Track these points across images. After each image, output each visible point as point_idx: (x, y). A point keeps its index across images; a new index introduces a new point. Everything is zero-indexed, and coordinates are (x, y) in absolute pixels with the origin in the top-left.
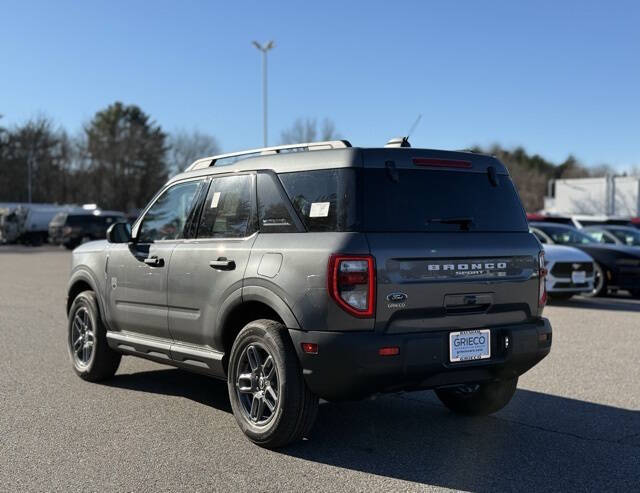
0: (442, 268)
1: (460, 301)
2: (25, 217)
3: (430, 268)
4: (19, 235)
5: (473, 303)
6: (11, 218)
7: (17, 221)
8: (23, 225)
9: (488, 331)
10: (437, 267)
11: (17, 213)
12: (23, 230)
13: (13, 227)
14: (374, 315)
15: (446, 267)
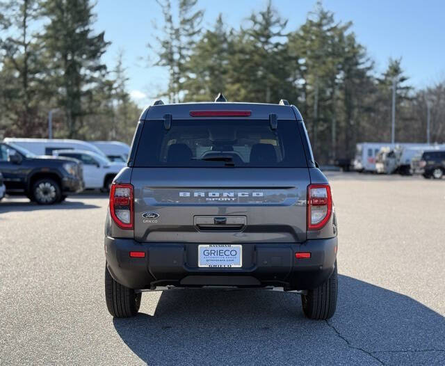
0: (192, 195)
1: (210, 221)
2: (401, 154)
3: (181, 194)
4: (396, 167)
5: (224, 223)
6: (391, 154)
7: (394, 157)
8: (399, 160)
9: (241, 246)
10: (188, 194)
11: (395, 151)
12: (399, 164)
13: (392, 161)
14: (133, 228)
15: (196, 194)
